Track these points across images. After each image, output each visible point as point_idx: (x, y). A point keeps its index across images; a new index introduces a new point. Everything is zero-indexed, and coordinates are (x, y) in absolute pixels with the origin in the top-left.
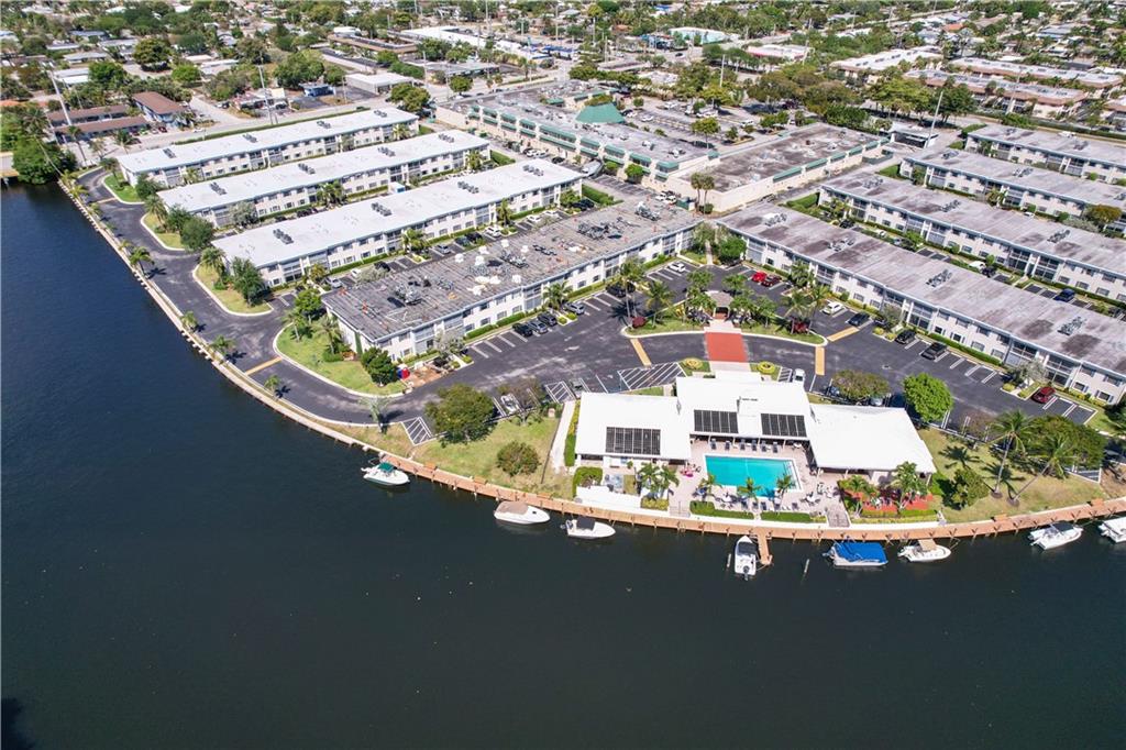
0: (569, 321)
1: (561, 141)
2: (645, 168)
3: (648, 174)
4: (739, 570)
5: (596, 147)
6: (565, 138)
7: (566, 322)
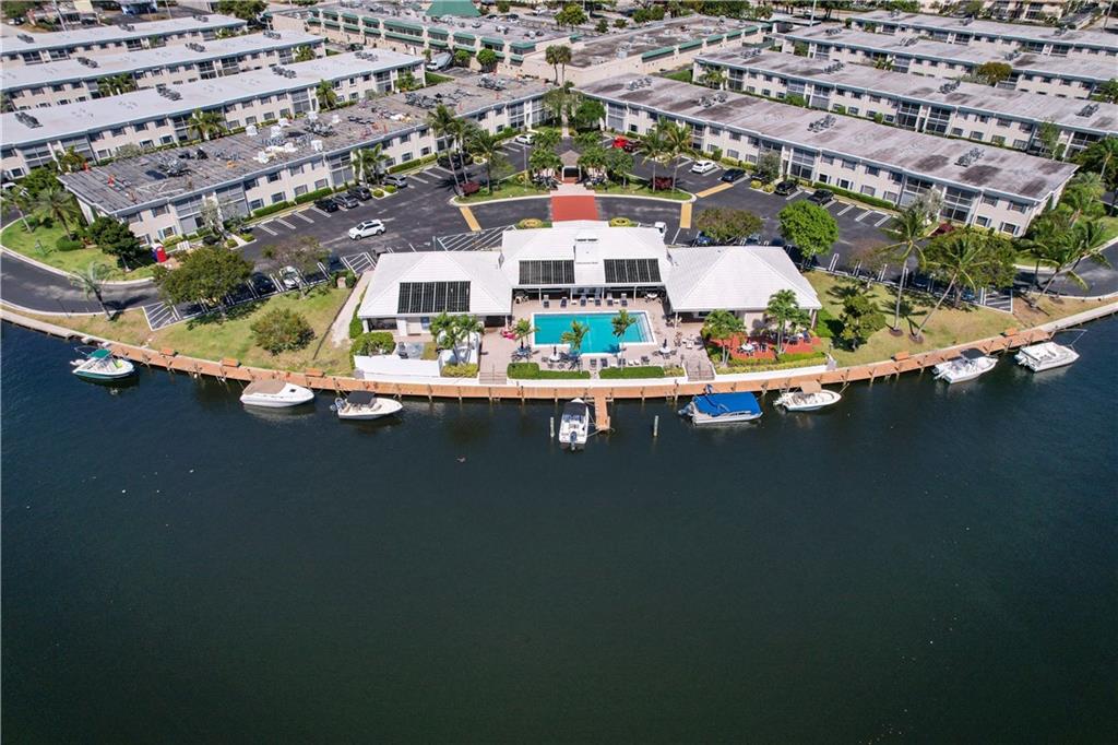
0: (387, 194)
1: (407, 36)
2: (498, 53)
3: (502, 59)
4: (564, 437)
5: (444, 36)
6: (411, 32)
7: (382, 194)
